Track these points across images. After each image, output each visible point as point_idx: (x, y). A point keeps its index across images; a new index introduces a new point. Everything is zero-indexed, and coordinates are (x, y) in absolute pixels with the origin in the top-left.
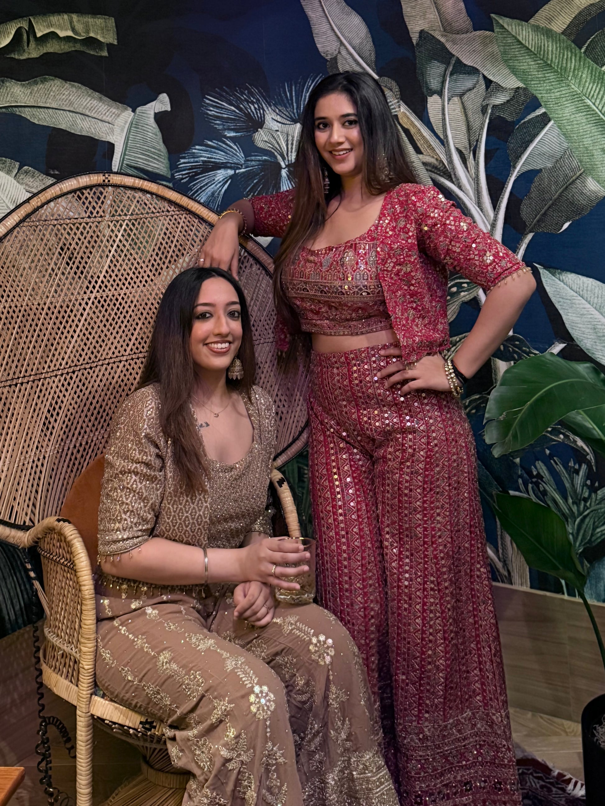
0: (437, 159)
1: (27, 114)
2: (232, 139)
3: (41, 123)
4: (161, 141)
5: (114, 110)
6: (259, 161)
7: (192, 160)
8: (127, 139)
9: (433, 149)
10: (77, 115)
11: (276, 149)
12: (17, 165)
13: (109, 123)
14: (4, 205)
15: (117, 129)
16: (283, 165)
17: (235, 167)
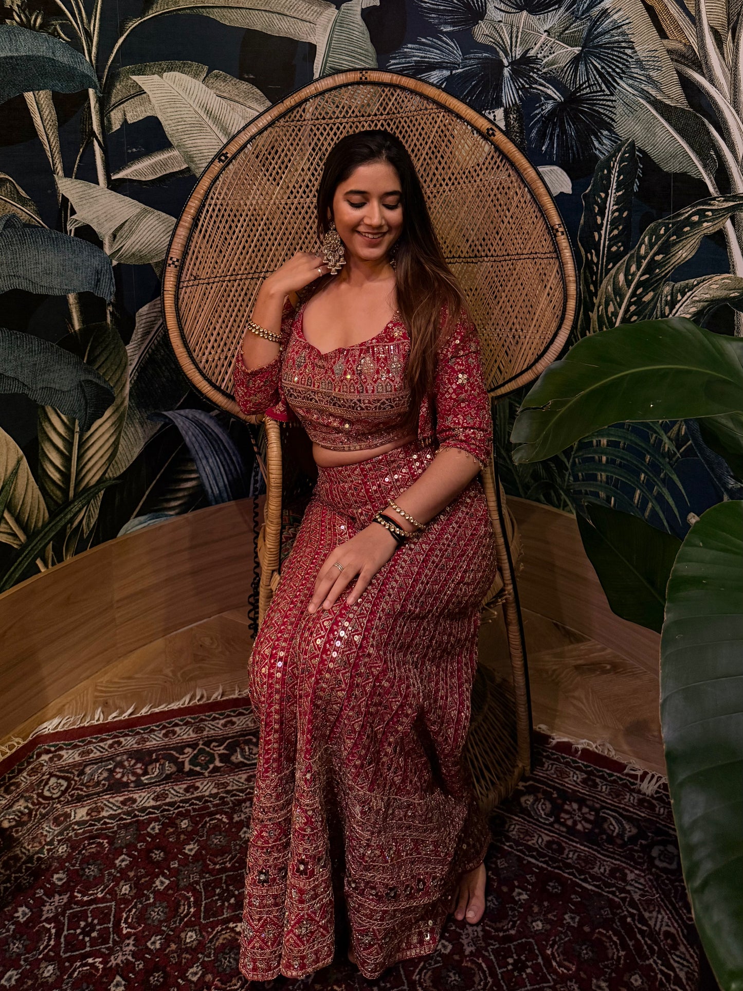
0: (685, 45)
1: (216, 15)
2: (448, 34)
3: (232, 24)
4: (369, 40)
5: (316, 8)
6: (479, 58)
7: (403, 60)
8: (330, 39)
9: (681, 31)
10: (274, 15)
11: (498, 44)
12: (206, 68)
13: (310, 22)
14: (191, 109)
15: (319, 29)
16: (506, 63)
17: (451, 66)
